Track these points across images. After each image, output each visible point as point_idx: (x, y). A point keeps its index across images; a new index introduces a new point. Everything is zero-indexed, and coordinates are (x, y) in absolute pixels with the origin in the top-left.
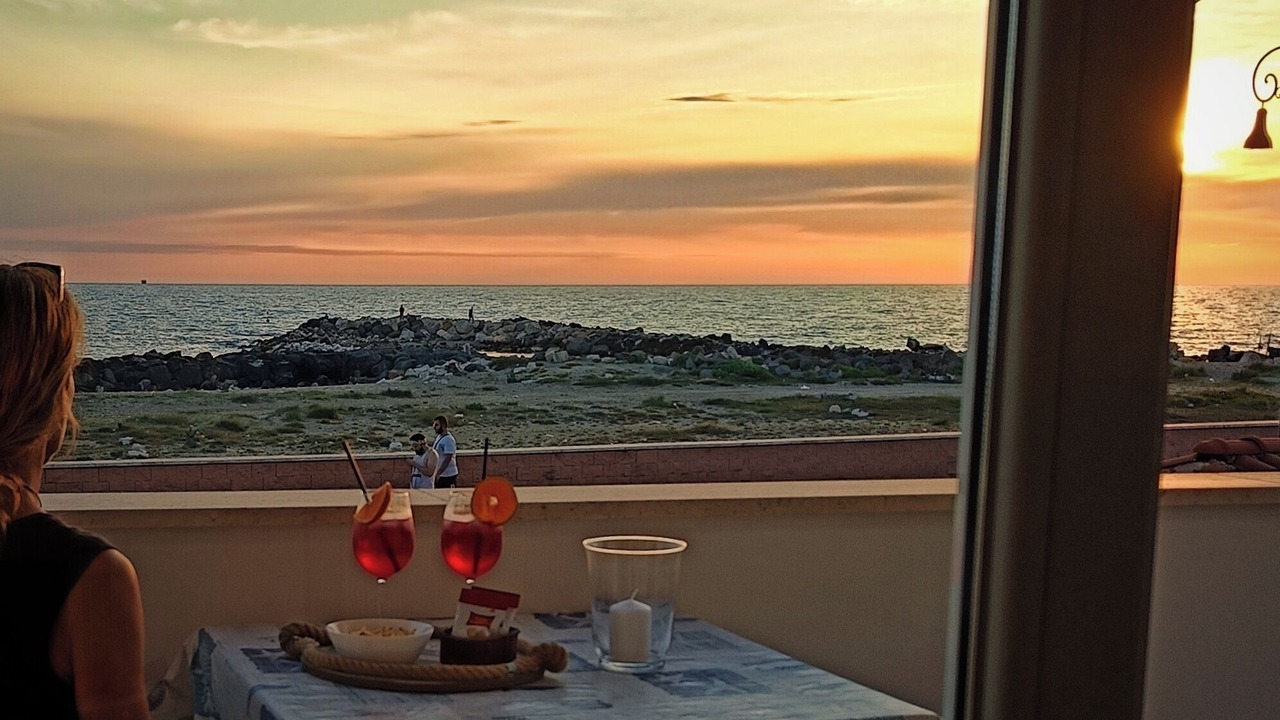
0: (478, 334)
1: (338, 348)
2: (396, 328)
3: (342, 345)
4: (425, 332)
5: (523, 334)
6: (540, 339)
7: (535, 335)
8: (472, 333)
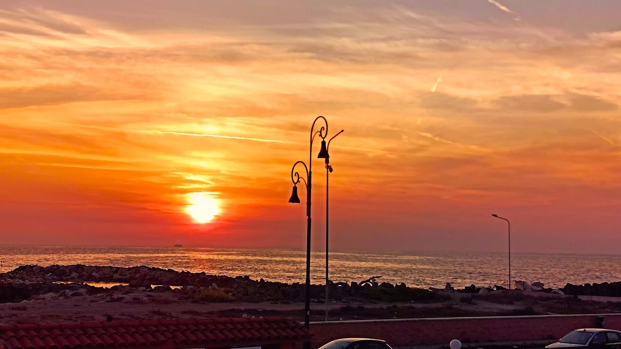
0: (115, 275)
1: (27, 282)
2: (68, 271)
3: (29, 281)
4: (85, 274)
5: (139, 275)
6: (148, 277)
7: (145, 275)
8: (112, 274)
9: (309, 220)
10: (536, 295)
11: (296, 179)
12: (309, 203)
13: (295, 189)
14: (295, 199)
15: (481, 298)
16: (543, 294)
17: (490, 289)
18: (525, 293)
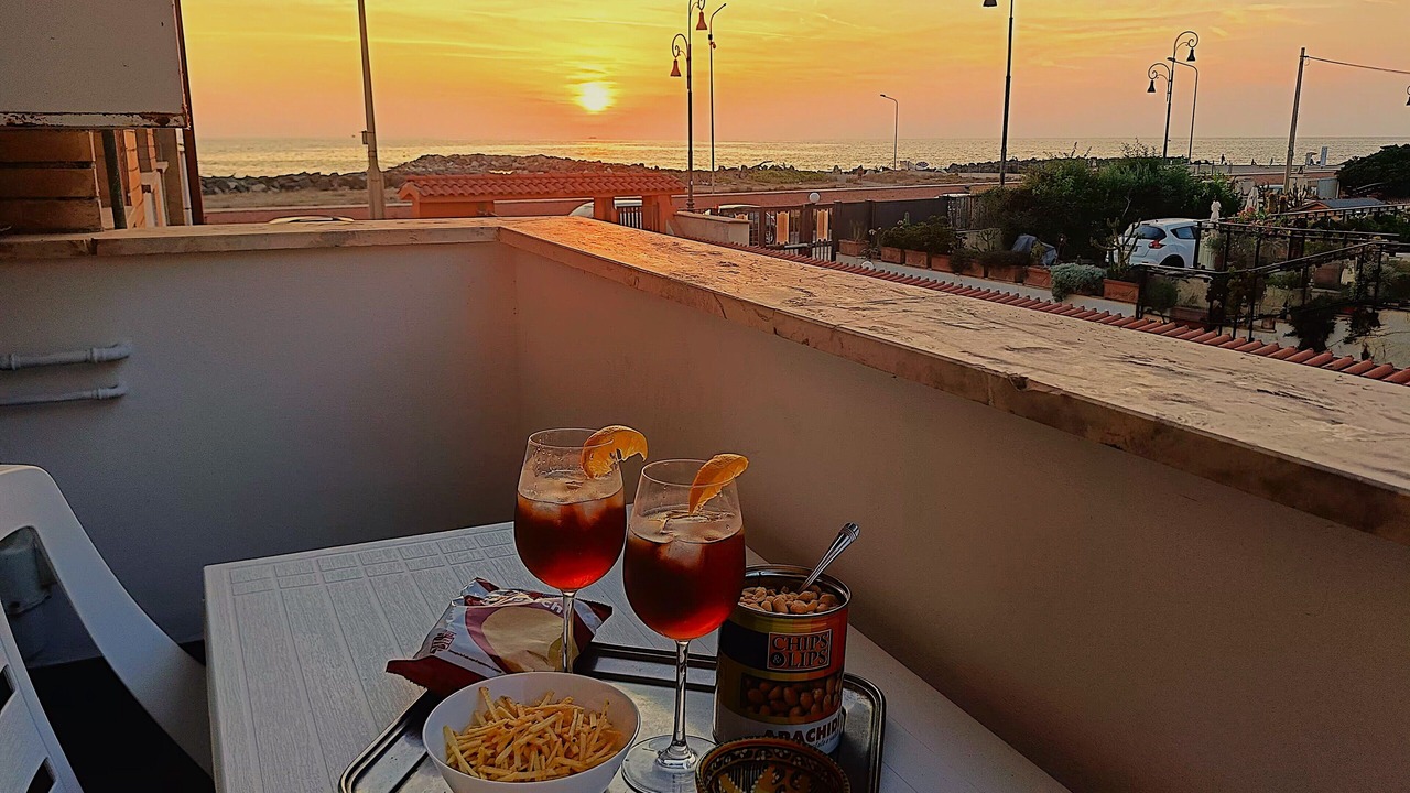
9: (690, 94)
10: (920, 174)
11: (676, 52)
12: (689, 77)
13: (676, 62)
14: (676, 73)
15: (866, 178)
16: (928, 173)
17: (876, 171)
18: (909, 173)
